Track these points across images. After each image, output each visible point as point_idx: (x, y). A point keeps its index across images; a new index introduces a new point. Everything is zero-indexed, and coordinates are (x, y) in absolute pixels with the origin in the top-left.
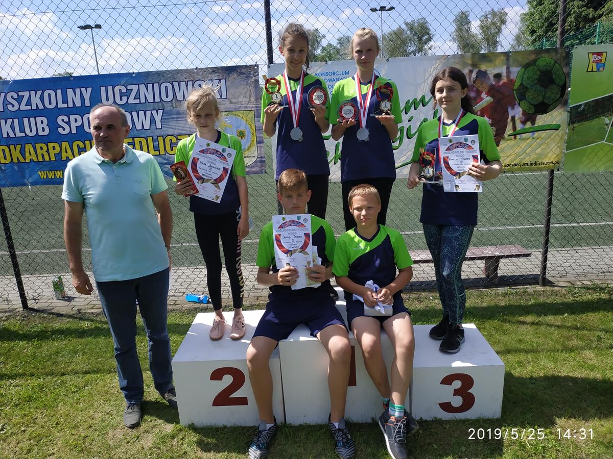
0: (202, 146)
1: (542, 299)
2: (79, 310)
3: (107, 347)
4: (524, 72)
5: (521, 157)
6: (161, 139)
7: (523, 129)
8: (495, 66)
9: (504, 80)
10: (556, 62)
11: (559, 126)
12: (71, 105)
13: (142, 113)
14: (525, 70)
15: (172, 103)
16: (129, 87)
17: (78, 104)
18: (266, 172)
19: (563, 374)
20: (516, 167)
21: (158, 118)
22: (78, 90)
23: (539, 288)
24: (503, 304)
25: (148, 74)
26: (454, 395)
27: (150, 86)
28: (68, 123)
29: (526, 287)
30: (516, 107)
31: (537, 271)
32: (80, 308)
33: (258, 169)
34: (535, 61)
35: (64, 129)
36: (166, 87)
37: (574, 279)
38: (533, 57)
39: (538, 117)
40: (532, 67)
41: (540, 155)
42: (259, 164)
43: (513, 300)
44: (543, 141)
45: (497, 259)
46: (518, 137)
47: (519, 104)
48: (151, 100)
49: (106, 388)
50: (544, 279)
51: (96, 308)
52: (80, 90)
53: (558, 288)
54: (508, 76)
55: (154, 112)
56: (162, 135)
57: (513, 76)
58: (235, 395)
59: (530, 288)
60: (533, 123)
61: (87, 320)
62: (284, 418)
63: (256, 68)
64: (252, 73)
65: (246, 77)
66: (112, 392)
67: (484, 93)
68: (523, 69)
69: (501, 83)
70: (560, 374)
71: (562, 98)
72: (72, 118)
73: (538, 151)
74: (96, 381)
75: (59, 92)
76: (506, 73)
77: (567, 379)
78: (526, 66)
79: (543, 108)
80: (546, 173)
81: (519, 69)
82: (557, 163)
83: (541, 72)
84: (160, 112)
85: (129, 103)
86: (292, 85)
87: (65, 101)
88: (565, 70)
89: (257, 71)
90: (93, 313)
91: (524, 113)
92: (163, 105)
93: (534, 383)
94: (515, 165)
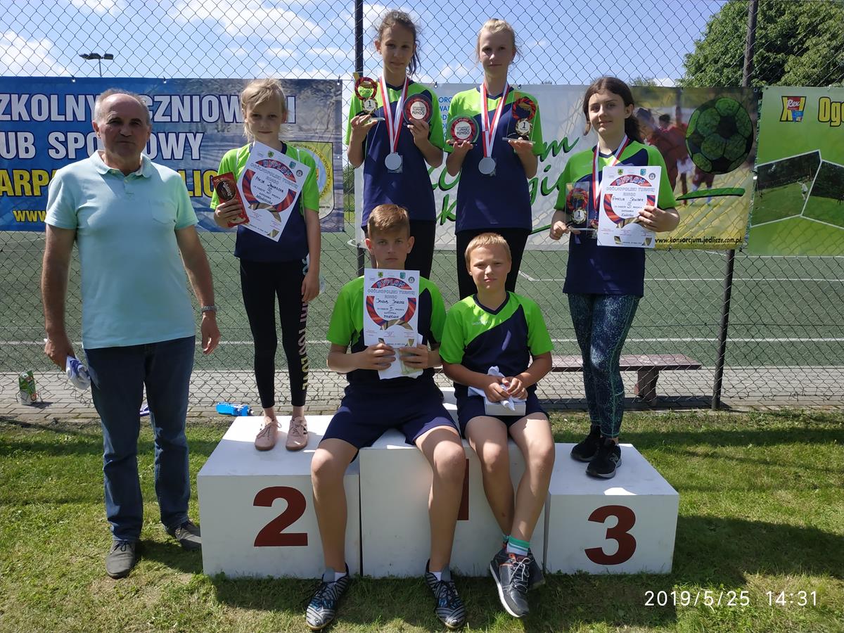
0: (262, 155)
1: (716, 427)
2: (56, 420)
3: (95, 469)
4: (699, 116)
5: (693, 230)
6: (197, 175)
7: (697, 192)
8: (662, 105)
9: (673, 124)
10: (740, 105)
11: (743, 191)
12: (70, 118)
13: (172, 137)
14: (701, 114)
15: (218, 125)
16: (157, 98)
17: (81, 117)
18: (343, 231)
19: (753, 518)
20: (685, 243)
21: (195, 144)
22: (82, 98)
23: (711, 413)
24: (664, 430)
25: (185, 82)
26: (607, 538)
27: (187, 99)
28: (65, 143)
29: (694, 410)
30: (687, 161)
31: (710, 393)
32: (57, 416)
33: (333, 225)
34: (713, 102)
35: (57, 152)
36: (210, 102)
37: (757, 403)
38: (712, 96)
39: (717, 176)
40: (709, 110)
41: (717, 229)
42: (335, 219)
43: (677, 426)
44: (722, 209)
45: (655, 370)
46: (689, 202)
47: (692, 158)
48: (186, 118)
49: (91, 523)
50: (718, 399)
51: (83, 418)
52: (86, 99)
53: (737, 414)
54: (678, 120)
55: (190, 136)
56: (200, 168)
57: (685, 120)
58: (290, 530)
59: (700, 413)
60: (709, 185)
61: (69, 432)
62: (359, 567)
63: (338, 84)
64: (332, 90)
65: (324, 96)
66: (100, 528)
67: (646, 139)
68: (698, 111)
69: (669, 128)
70: (748, 519)
71: (746, 154)
72: (71, 136)
73: (716, 223)
74: (77, 513)
75: (54, 98)
76: (676, 115)
77: (758, 525)
78: (703, 108)
79: (723, 166)
80: (725, 255)
81: (693, 111)
82: (739, 241)
83: (721, 117)
84: (199, 136)
85: (155, 120)
86: (391, 94)
87: (62, 111)
88: (752, 117)
89: (339, 89)
90: (76, 424)
91: (698, 170)
92: (204, 127)
93: (714, 530)
94: (684, 240)
